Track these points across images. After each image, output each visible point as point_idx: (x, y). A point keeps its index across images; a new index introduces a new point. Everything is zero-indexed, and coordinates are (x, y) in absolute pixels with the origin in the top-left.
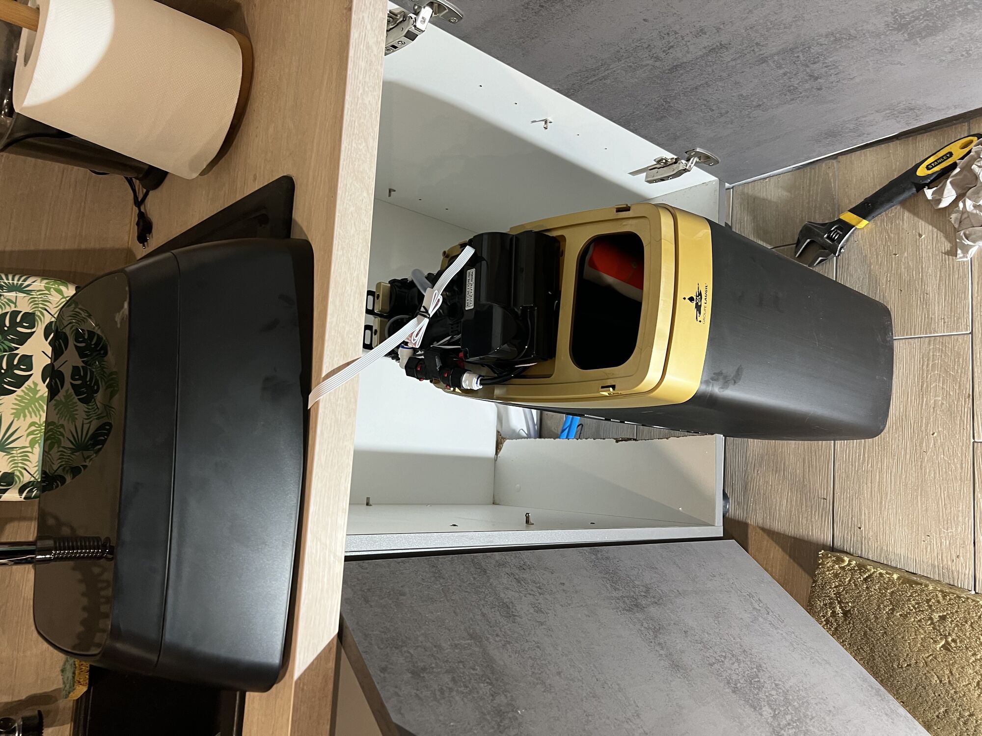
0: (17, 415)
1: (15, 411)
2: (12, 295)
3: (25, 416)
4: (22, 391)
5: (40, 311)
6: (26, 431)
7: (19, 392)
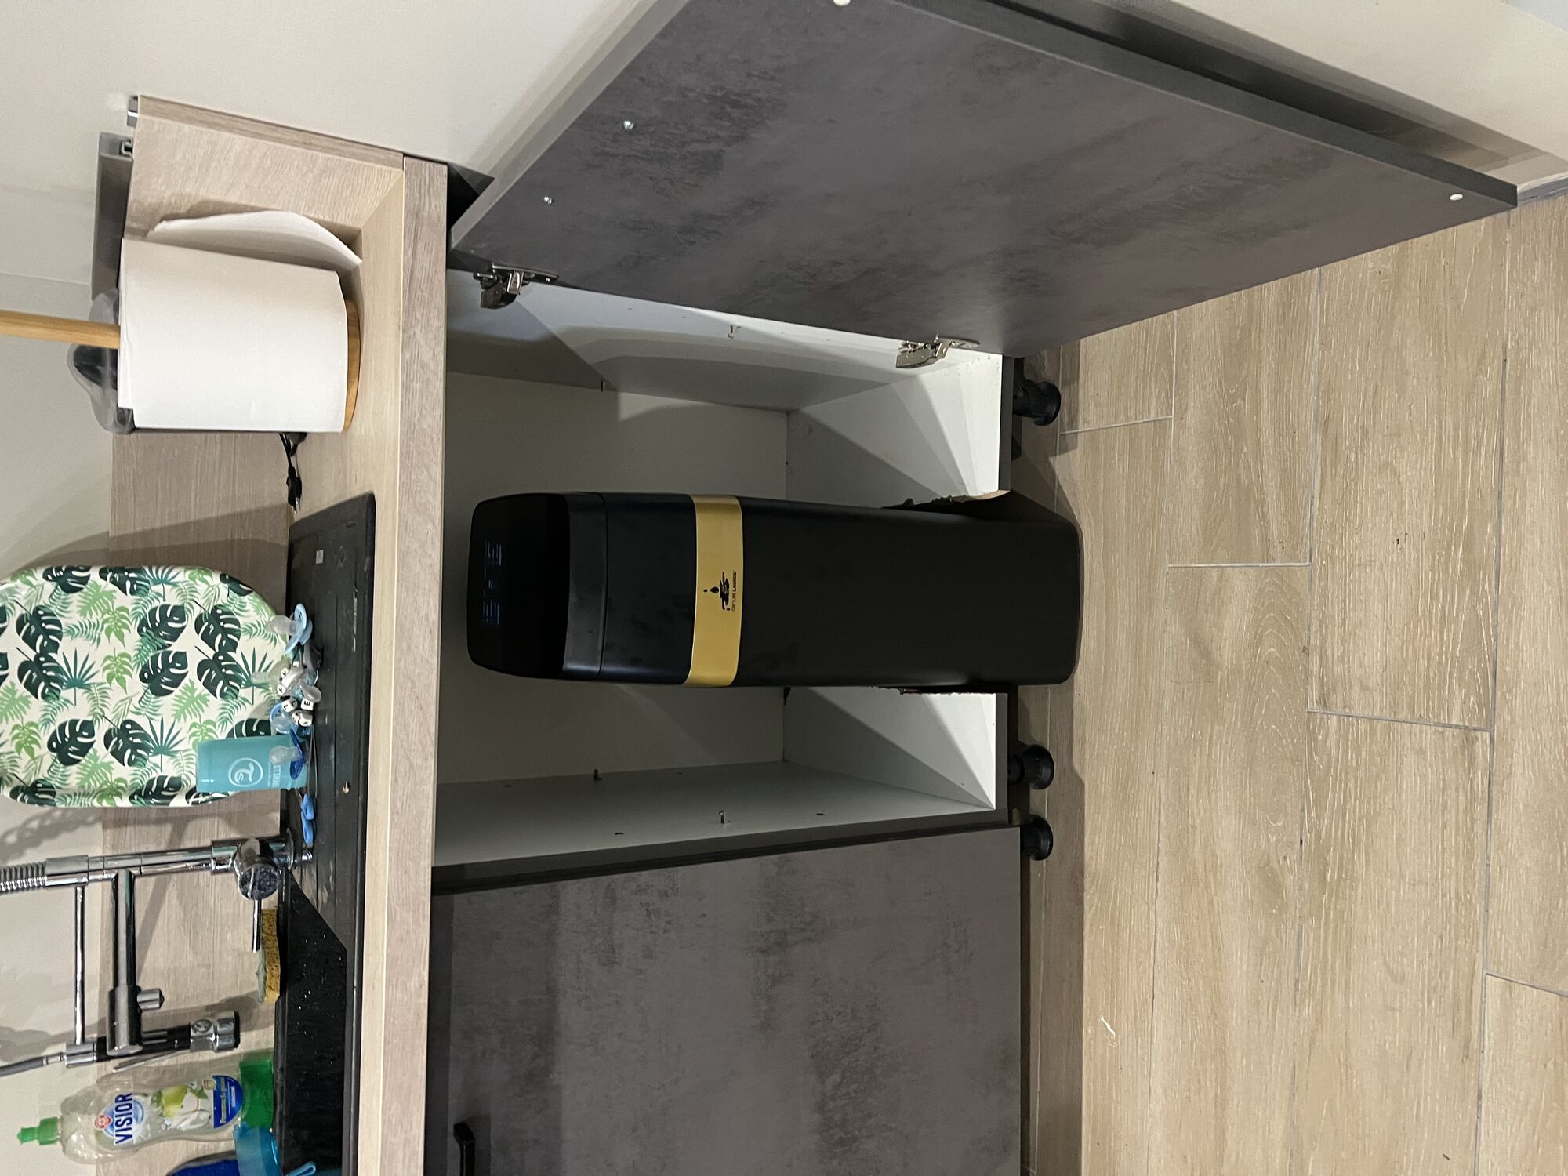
0: (177, 717)
1: (175, 712)
2: (158, 588)
3: (185, 717)
4: (180, 690)
5: (189, 604)
6: (188, 732)
7: (177, 691)
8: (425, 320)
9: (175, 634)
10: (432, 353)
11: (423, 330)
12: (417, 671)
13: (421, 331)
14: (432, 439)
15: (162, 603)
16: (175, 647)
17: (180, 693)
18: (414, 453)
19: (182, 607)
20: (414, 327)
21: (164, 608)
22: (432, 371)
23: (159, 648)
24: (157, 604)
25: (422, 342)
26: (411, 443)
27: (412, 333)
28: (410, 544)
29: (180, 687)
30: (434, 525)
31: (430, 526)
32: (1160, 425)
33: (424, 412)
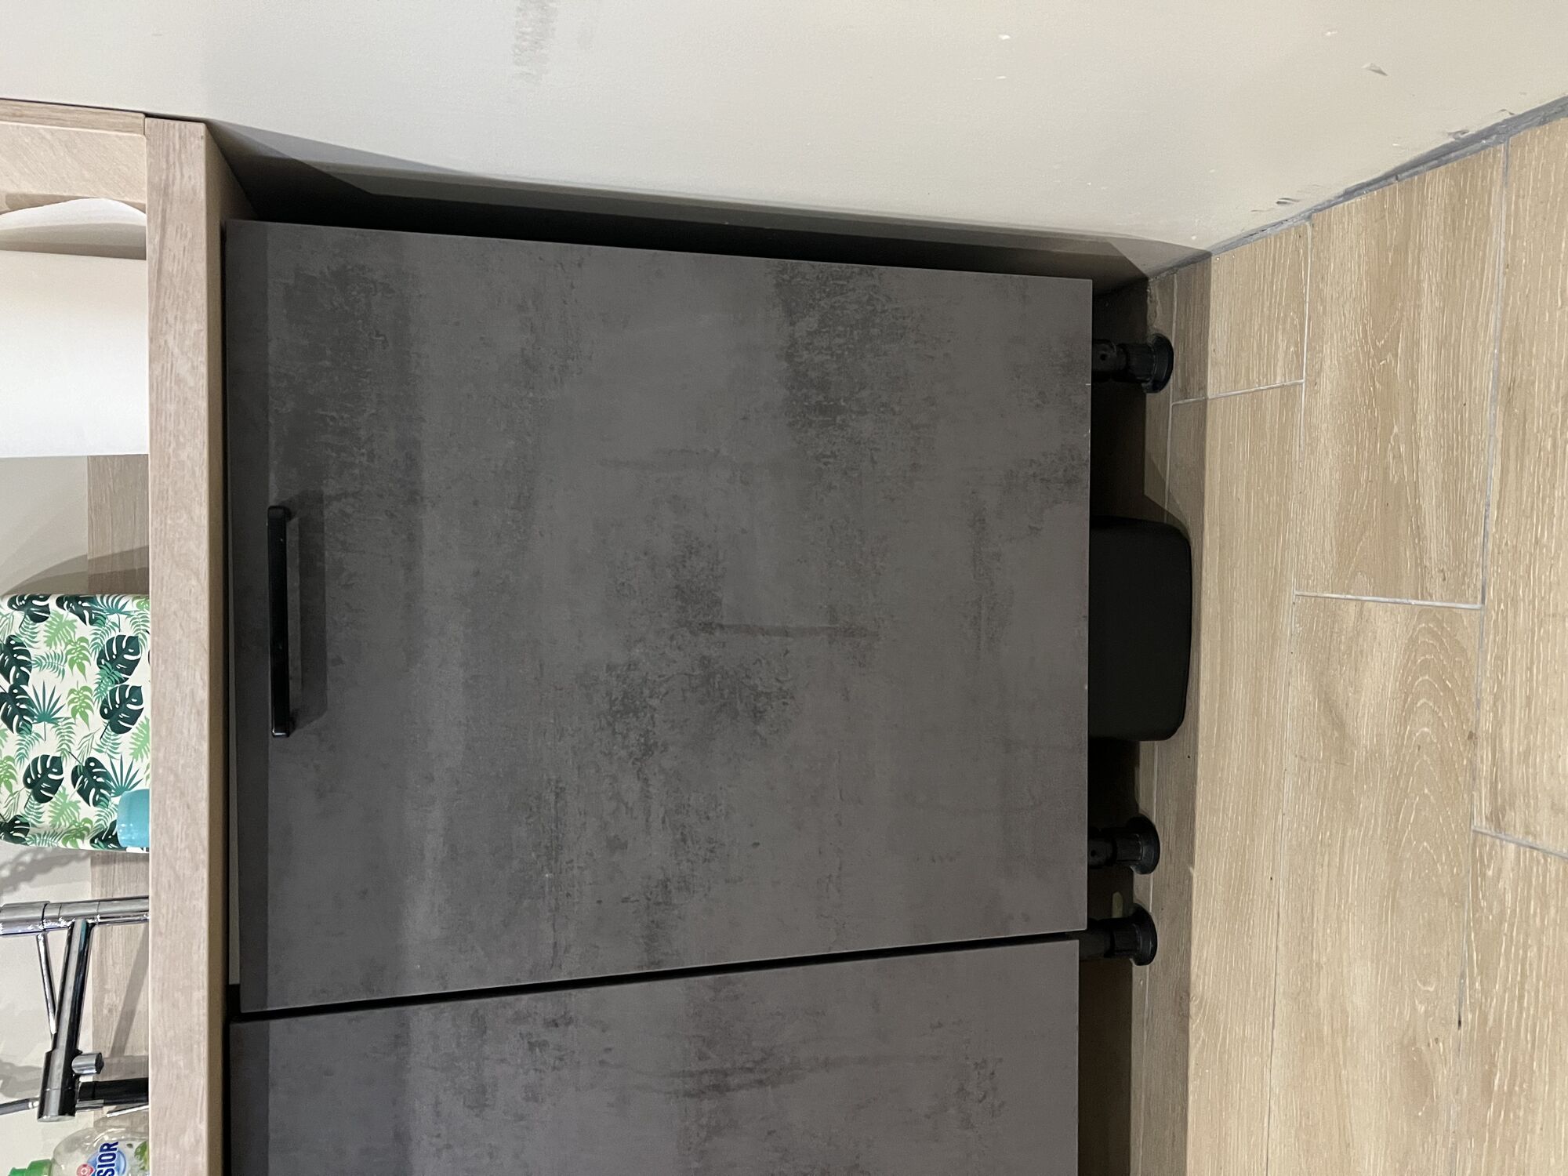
0: (135, 757)
1: (132, 751)
2: (114, 618)
3: (142, 757)
4: (137, 728)
5: (143, 635)
6: (144, 773)
7: (134, 729)
8: (179, 326)
9: (131, 667)
10: (190, 364)
11: (177, 336)
12: (182, 762)
13: (175, 338)
14: (194, 473)
15: (118, 633)
16: (131, 681)
17: (137, 731)
18: (170, 492)
19: (136, 638)
20: (165, 334)
21: (120, 638)
22: (190, 388)
23: (117, 683)
24: (114, 635)
25: (176, 351)
26: (165, 480)
27: (163, 343)
28: (167, 606)
29: (137, 724)
30: (198, 580)
31: (194, 582)
32: (1288, 392)
33: (182, 439)
